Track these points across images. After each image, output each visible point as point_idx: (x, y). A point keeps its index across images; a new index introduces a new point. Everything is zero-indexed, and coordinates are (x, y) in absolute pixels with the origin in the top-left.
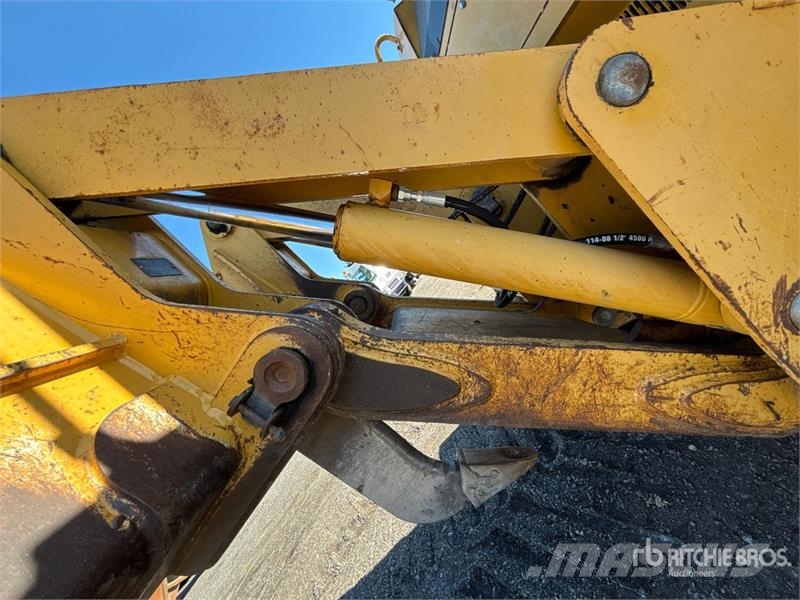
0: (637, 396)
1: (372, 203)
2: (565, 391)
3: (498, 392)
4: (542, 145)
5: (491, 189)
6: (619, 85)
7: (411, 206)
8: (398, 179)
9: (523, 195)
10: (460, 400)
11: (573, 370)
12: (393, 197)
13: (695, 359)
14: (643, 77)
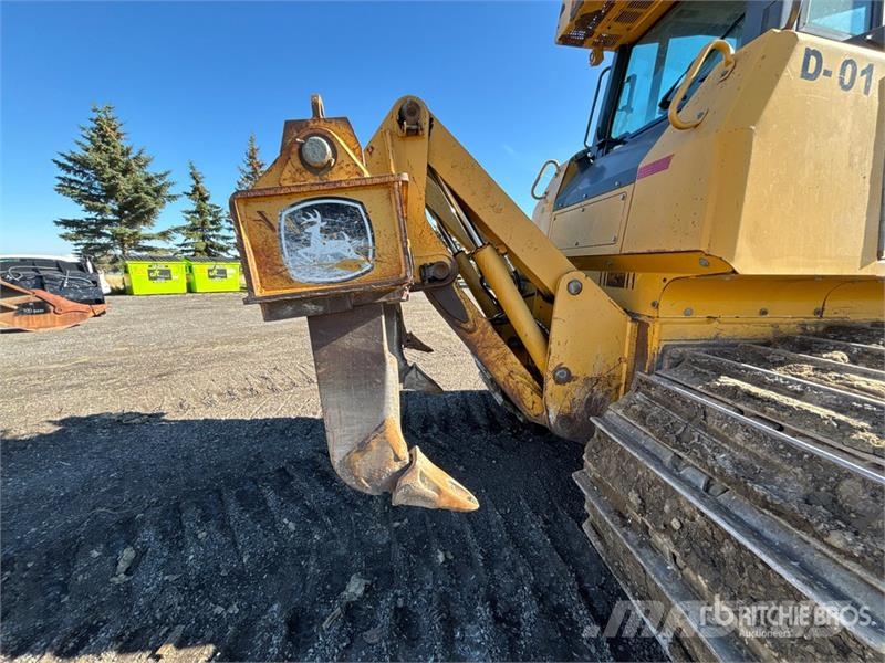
0: (506, 372)
1: (497, 250)
2: (491, 352)
3: (475, 334)
4: (547, 282)
5: (528, 281)
6: (572, 286)
7: (504, 262)
8: (509, 252)
9: (533, 294)
10: (464, 325)
11: (498, 348)
12: (503, 255)
13: (529, 376)
14: (579, 290)
